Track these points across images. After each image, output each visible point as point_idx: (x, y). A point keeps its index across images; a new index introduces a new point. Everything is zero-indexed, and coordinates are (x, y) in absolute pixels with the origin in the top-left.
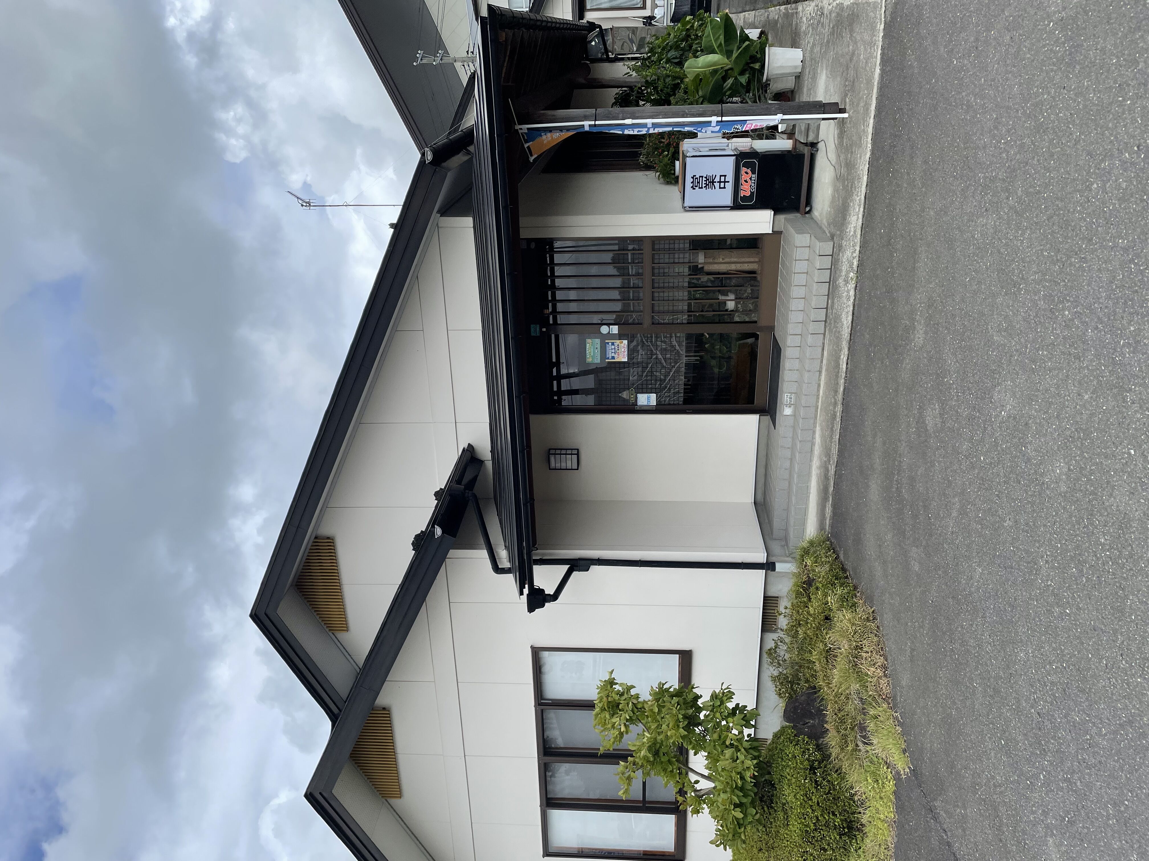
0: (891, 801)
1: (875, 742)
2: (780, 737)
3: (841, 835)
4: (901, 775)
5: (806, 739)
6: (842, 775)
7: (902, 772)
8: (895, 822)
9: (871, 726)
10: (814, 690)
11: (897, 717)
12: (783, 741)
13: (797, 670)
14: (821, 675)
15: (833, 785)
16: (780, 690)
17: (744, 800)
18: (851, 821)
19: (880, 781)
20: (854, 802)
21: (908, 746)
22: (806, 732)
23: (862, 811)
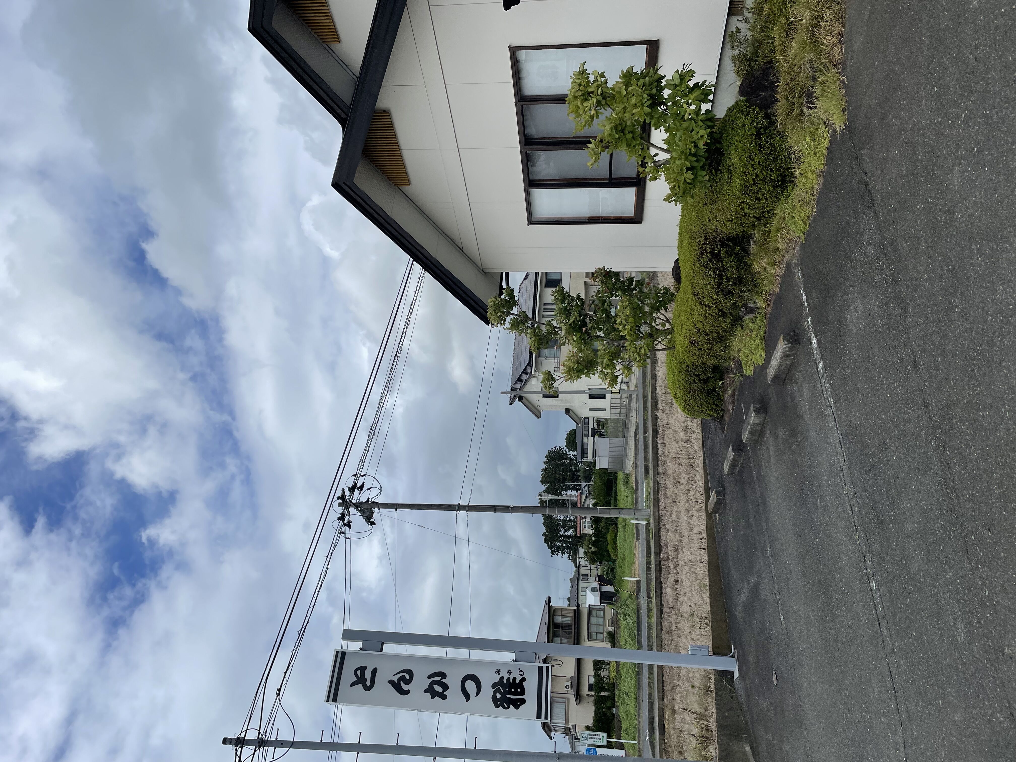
0: (823, 154)
1: (818, 106)
2: (733, 111)
3: (774, 187)
4: (837, 132)
5: (757, 109)
6: (784, 137)
7: (838, 129)
8: (823, 172)
9: (818, 91)
10: (771, 64)
11: (844, 80)
12: (736, 114)
13: (757, 47)
14: (778, 49)
15: (775, 147)
16: (739, 68)
17: (696, 164)
18: (785, 176)
19: (817, 140)
20: (791, 160)
21: (848, 106)
22: (758, 103)
23: (796, 166)
